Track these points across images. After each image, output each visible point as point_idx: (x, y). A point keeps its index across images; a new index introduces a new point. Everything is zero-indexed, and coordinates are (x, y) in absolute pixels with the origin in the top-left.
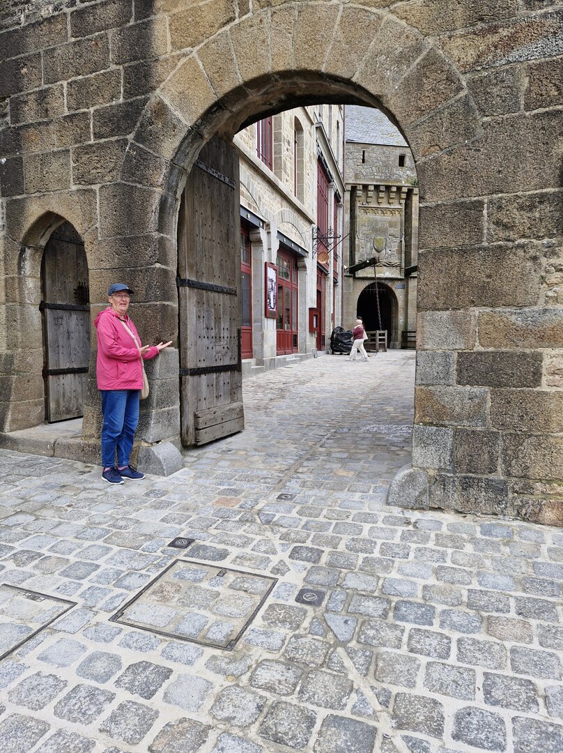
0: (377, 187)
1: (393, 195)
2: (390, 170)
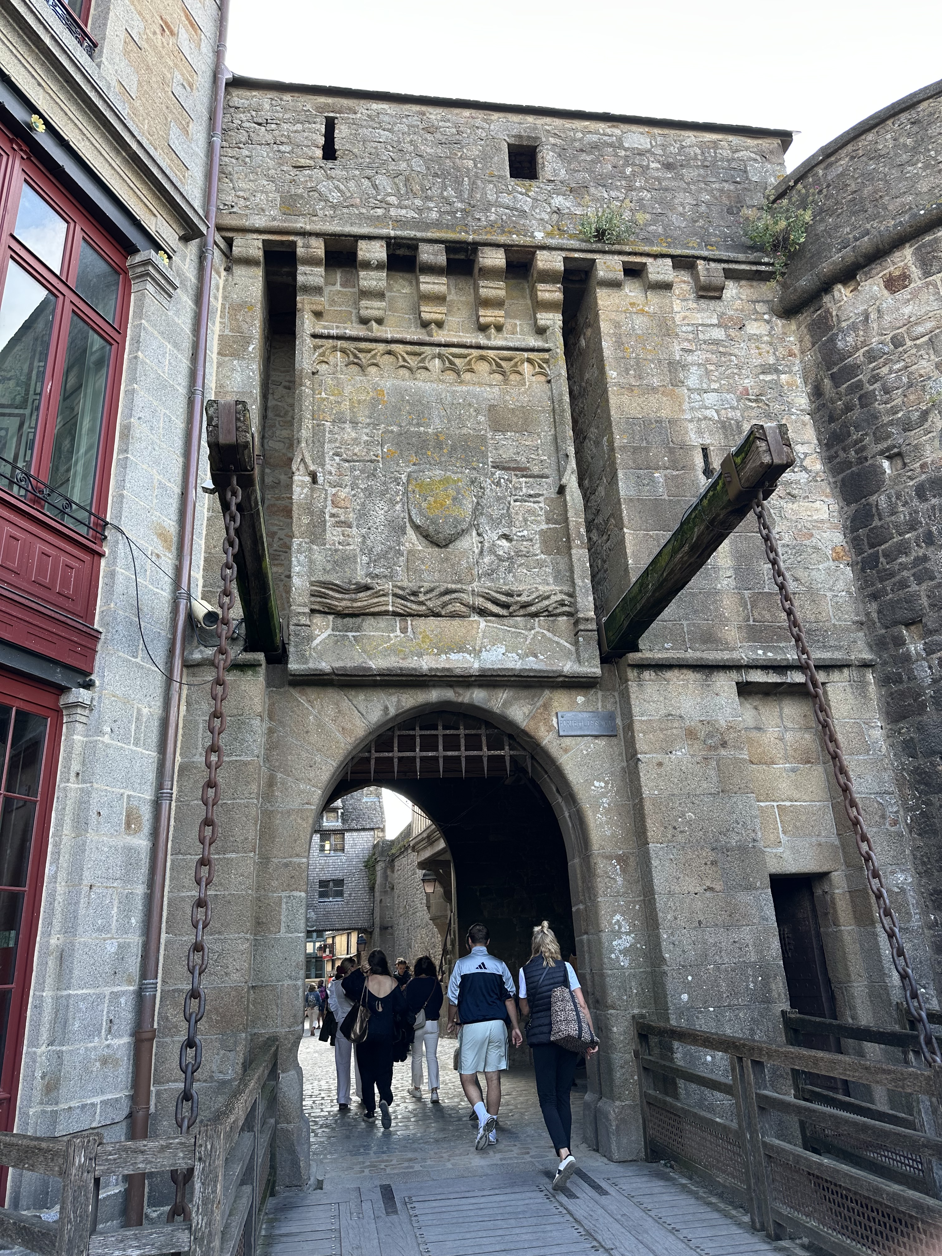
1: (492, 289)
2: (466, 188)
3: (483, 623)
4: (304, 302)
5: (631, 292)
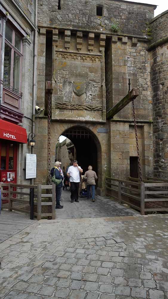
0: (75, 33)
2: (87, 18)
3: (86, 111)
4: (54, 44)
5: (119, 44)
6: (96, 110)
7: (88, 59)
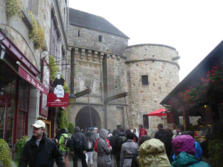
0: (87, 51)
1: (96, 56)
2: (94, 42)
4: (75, 56)
5: (110, 58)
6: (98, 97)
7: (93, 66)
